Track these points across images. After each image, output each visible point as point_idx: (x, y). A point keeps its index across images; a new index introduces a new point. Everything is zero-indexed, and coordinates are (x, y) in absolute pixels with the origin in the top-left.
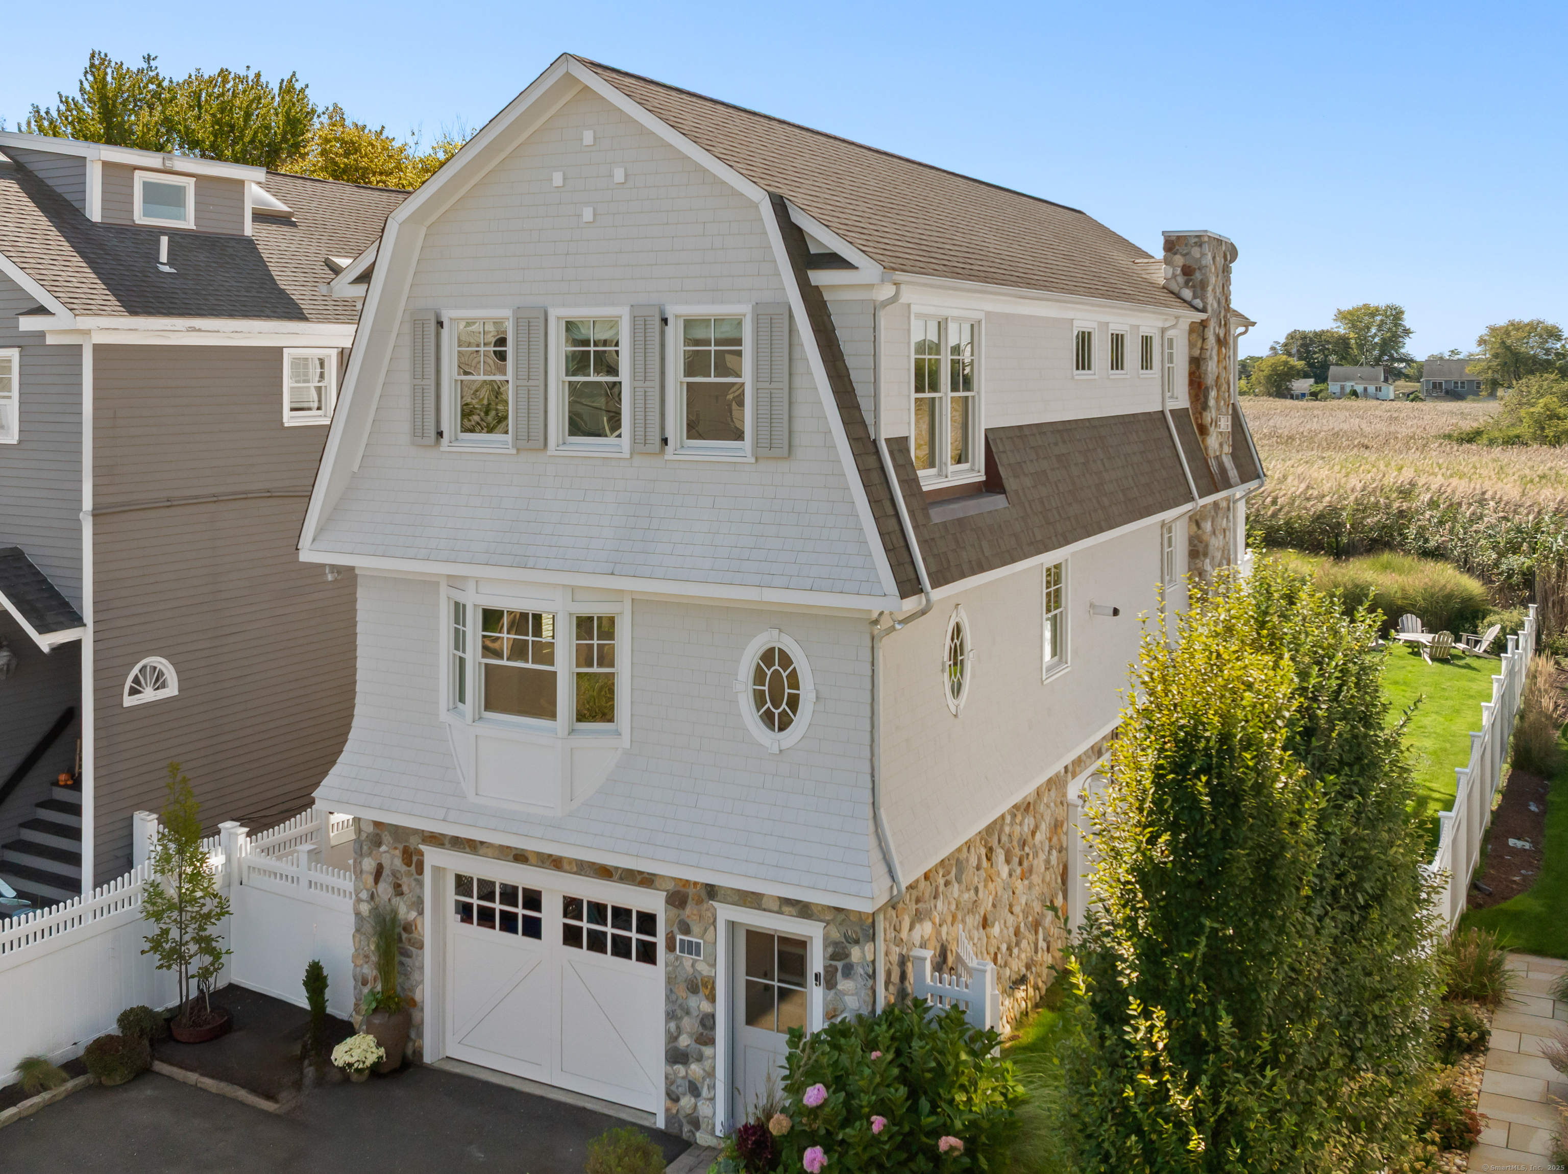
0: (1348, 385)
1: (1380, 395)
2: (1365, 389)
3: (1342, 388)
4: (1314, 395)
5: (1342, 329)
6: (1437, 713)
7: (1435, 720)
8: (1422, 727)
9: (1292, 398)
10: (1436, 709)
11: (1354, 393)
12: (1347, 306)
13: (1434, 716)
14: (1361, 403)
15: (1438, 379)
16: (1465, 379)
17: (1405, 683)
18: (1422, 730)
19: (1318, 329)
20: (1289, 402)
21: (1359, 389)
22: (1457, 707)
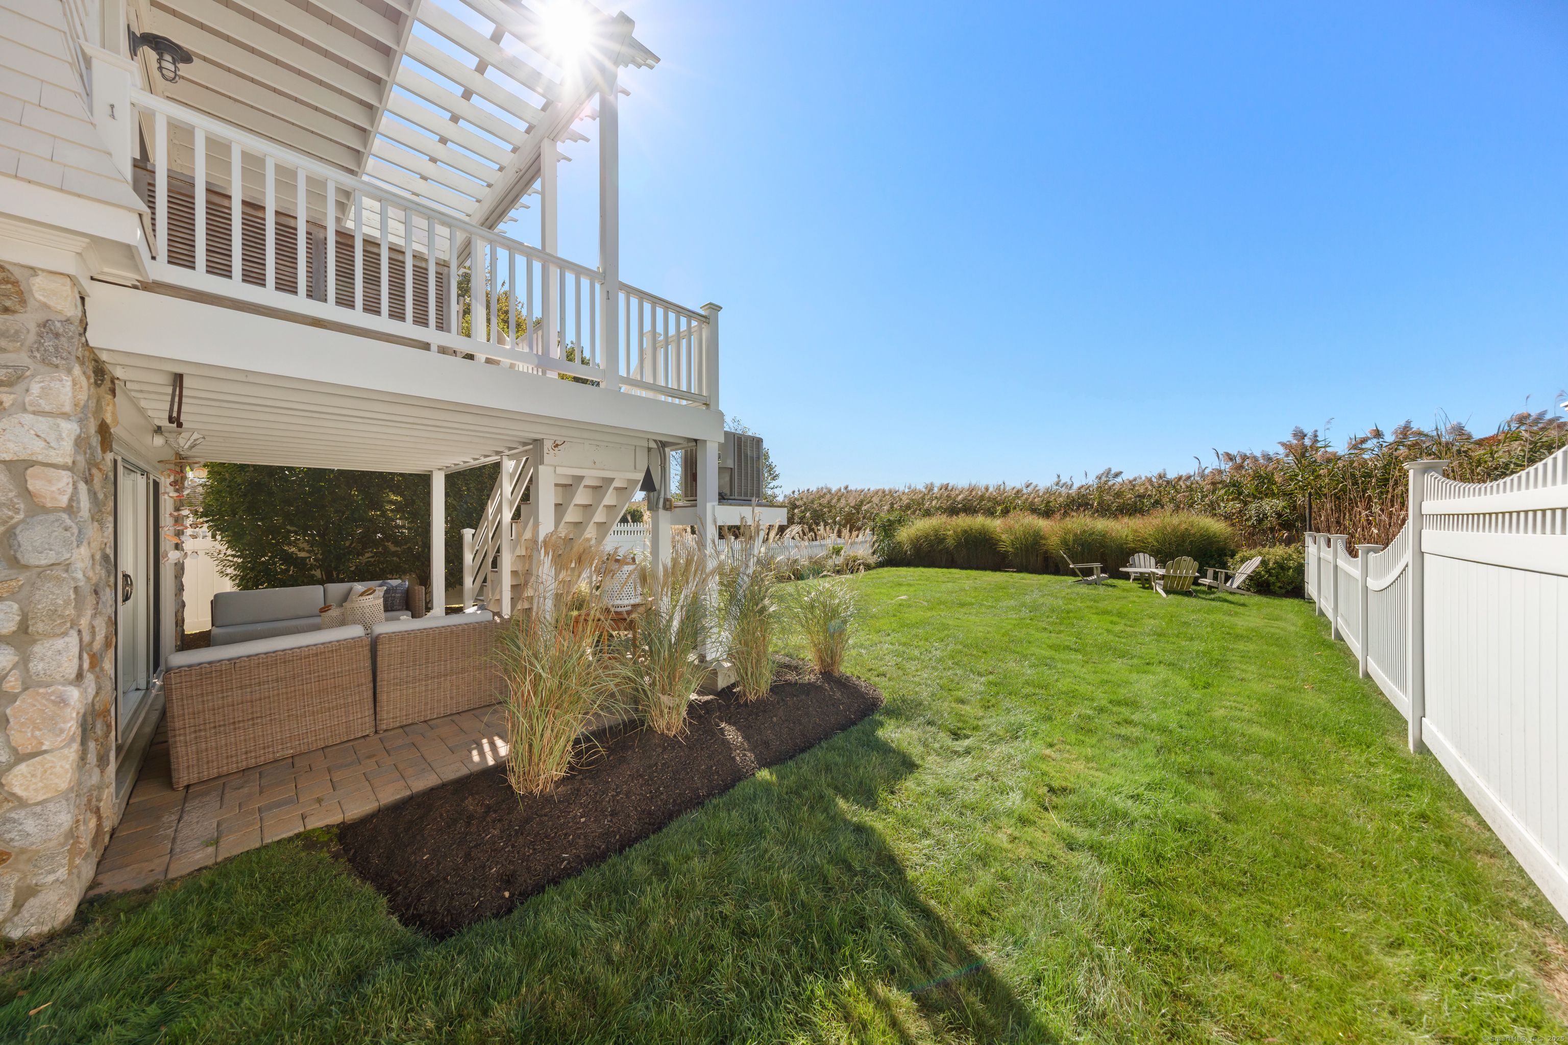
6: (1171, 665)
7: (1165, 683)
8: (1127, 703)
10: (1170, 657)
13: (1163, 673)
17: (1120, 614)
18: (1125, 712)
22: (1216, 654)
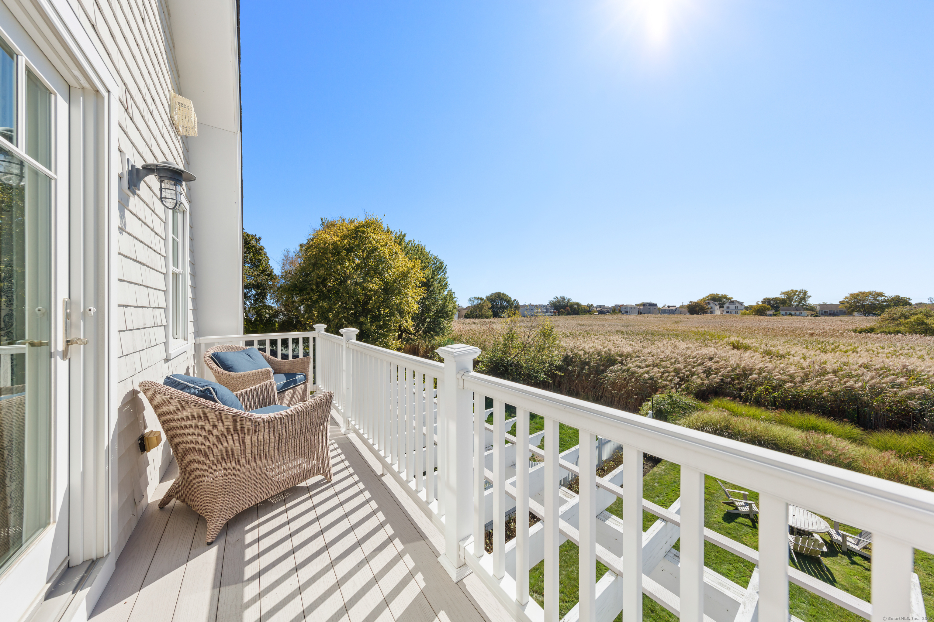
0: (788, 312)
1: (801, 315)
2: (795, 313)
3: (786, 313)
4: (775, 315)
5: (783, 296)
9: (766, 316)
11: (791, 315)
12: (786, 290)
14: (793, 317)
15: (826, 310)
16: (838, 310)
19: (774, 297)
20: (766, 317)
21: (793, 313)
